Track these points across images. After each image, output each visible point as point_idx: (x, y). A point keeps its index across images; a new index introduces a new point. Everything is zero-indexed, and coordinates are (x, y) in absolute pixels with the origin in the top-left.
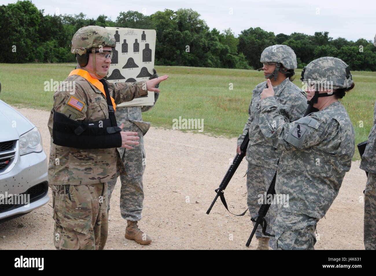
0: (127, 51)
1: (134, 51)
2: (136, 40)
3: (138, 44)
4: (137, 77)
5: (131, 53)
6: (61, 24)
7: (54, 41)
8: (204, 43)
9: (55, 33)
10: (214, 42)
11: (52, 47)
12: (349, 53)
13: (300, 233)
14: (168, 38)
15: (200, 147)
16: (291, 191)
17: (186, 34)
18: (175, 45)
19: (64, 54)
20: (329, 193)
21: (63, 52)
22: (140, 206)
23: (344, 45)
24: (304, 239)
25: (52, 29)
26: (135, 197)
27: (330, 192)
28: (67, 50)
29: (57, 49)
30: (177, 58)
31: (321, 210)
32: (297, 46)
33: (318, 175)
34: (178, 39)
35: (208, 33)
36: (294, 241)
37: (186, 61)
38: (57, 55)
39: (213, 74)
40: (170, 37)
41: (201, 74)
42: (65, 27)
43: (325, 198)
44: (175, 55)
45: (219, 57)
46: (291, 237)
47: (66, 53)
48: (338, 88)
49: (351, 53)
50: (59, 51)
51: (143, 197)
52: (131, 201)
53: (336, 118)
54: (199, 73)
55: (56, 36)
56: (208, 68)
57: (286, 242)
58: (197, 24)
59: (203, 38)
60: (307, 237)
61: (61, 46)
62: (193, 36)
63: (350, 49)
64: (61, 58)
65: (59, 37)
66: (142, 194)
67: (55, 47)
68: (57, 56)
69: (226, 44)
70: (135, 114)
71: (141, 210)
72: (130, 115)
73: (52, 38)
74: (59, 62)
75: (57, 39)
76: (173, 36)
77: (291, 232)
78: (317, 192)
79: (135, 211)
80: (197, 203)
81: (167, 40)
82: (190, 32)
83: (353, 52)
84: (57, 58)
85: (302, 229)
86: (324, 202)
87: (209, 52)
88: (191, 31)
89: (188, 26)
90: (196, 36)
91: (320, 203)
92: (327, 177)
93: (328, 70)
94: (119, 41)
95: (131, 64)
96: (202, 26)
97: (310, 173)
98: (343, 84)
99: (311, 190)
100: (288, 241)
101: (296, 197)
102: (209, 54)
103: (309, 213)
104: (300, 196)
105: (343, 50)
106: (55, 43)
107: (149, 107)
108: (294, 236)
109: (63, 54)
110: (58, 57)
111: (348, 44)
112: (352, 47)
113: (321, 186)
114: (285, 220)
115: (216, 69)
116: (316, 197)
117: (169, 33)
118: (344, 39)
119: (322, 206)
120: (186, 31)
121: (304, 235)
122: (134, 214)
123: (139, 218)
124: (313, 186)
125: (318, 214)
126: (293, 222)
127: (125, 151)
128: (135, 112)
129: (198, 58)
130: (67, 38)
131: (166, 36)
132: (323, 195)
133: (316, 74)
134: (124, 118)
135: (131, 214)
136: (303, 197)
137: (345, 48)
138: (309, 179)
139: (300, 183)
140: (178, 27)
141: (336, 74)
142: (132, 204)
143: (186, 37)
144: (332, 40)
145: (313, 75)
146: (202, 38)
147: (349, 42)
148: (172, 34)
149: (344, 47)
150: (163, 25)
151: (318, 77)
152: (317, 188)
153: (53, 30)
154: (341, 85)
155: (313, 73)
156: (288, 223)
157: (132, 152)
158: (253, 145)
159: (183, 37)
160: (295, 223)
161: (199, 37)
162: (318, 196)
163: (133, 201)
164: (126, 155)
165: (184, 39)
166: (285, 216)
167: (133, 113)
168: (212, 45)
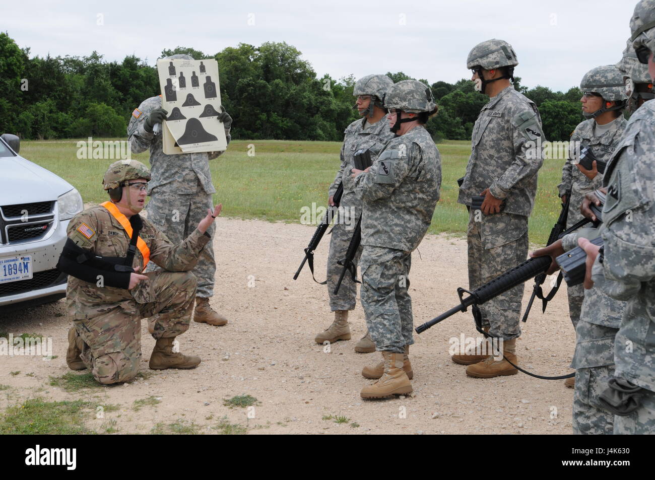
0: (185, 86)
1: (193, 86)
2: (194, 73)
3: (197, 77)
4: (200, 117)
5: (189, 89)
6: (59, 72)
7: (49, 101)
8: (310, 100)
9: (50, 88)
10: (325, 98)
11: (46, 112)
12: (555, 112)
13: (386, 267)
14: (246, 94)
15: (294, 238)
16: (376, 223)
17: (277, 85)
18: (258, 105)
19: (67, 124)
20: (416, 224)
21: (65, 120)
22: (211, 280)
23: (547, 100)
24: (391, 272)
25: (44, 80)
26: (205, 267)
27: (418, 223)
28: (72, 118)
29: (55, 116)
30: (262, 127)
31: (409, 242)
32: (467, 103)
33: (403, 205)
34: (264, 95)
35: (316, 82)
36: (380, 275)
37: (279, 132)
38: (55, 125)
39: (325, 152)
40: (250, 91)
41: (304, 152)
42: (67, 77)
43: (413, 230)
44: (258, 122)
45: (335, 124)
46: (377, 271)
47: (69, 122)
48: (420, 111)
49: (559, 111)
50: (58, 118)
51: (215, 268)
52: (200, 273)
53: (416, 141)
54: (301, 151)
55: (52, 94)
56: (316, 142)
57: (372, 277)
58: (296, 68)
59: (307, 92)
60: (394, 270)
61: (62, 110)
62: (288, 89)
63: (556, 106)
64: (61, 131)
65: (59, 95)
66: (213, 264)
67: (51, 112)
68: (54, 127)
69: (347, 102)
70: (200, 163)
71: (213, 284)
72: (195, 164)
73: (45, 96)
74: (59, 138)
75: (55, 98)
76: (255, 90)
77: (377, 266)
78: (403, 223)
79: (205, 285)
80: (286, 289)
81: (246, 96)
82: (283, 81)
83: (561, 110)
84: (54, 131)
85: (388, 262)
86: (410, 233)
87: (317, 115)
88: (285, 80)
89: (280, 72)
90: (294, 89)
91: (407, 234)
92: (413, 207)
93: (409, 93)
94: (175, 74)
95: (191, 101)
96: (304, 72)
97: (395, 203)
98: (425, 107)
99: (396, 221)
100: (374, 276)
101: (381, 229)
102: (318, 119)
103: (395, 245)
104: (385, 228)
105: (544, 107)
106: (50, 105)
107: (218, 154)
108: (380, 270)
109: (65, 124)
110: (55, 129)
111: (552, 98)
112: (560, 103)
113: (407, 217)
114: (371, 253)
115: (331, 143)
116: (402, 229)
117: (249, 85)
118: (546, 89)
119: (408, 238)
120: (277, 81)
121: (391, 268)
122: (204, 289)
123: (211, 294)
124: (399, 217)
125: (405, 247)
126: (379, 254)
127: (189, 209)
128: (201, 161)
129: (298, 125)
130: (71, 97)
131: (242, 90)
132: (409, 226)
133: (397, 99)
134: (187, 168)
135: (201, 288)
136: (388, 229)
137: (548, 103)
138: (393, 210)
139: (385, 215)
140: (263, 72)
141: (417, 97)
142: (201, 277)
143: (278, 91)
144: (526, 92)
145: (394, 100)
146: (305, 91)
147: (554, 94)
148: (253, 85)
149: (546, 102)
150: (237, 71)
151: (399, 101)
152: (403, 219)
153: (46, 83)
154: (423, 108)
155: (394, 98)
156: (374, 256)
157: (198, 210)
158: (347, 194)
159: (272, 91)
160: (381, 256)
161: (300, 90)
162: (405, 228)
163: (201, 272)
164: (191, 214)
165: (274, 94)
166: (370, 250)
167: (199, 162)
168: (322, 103)
